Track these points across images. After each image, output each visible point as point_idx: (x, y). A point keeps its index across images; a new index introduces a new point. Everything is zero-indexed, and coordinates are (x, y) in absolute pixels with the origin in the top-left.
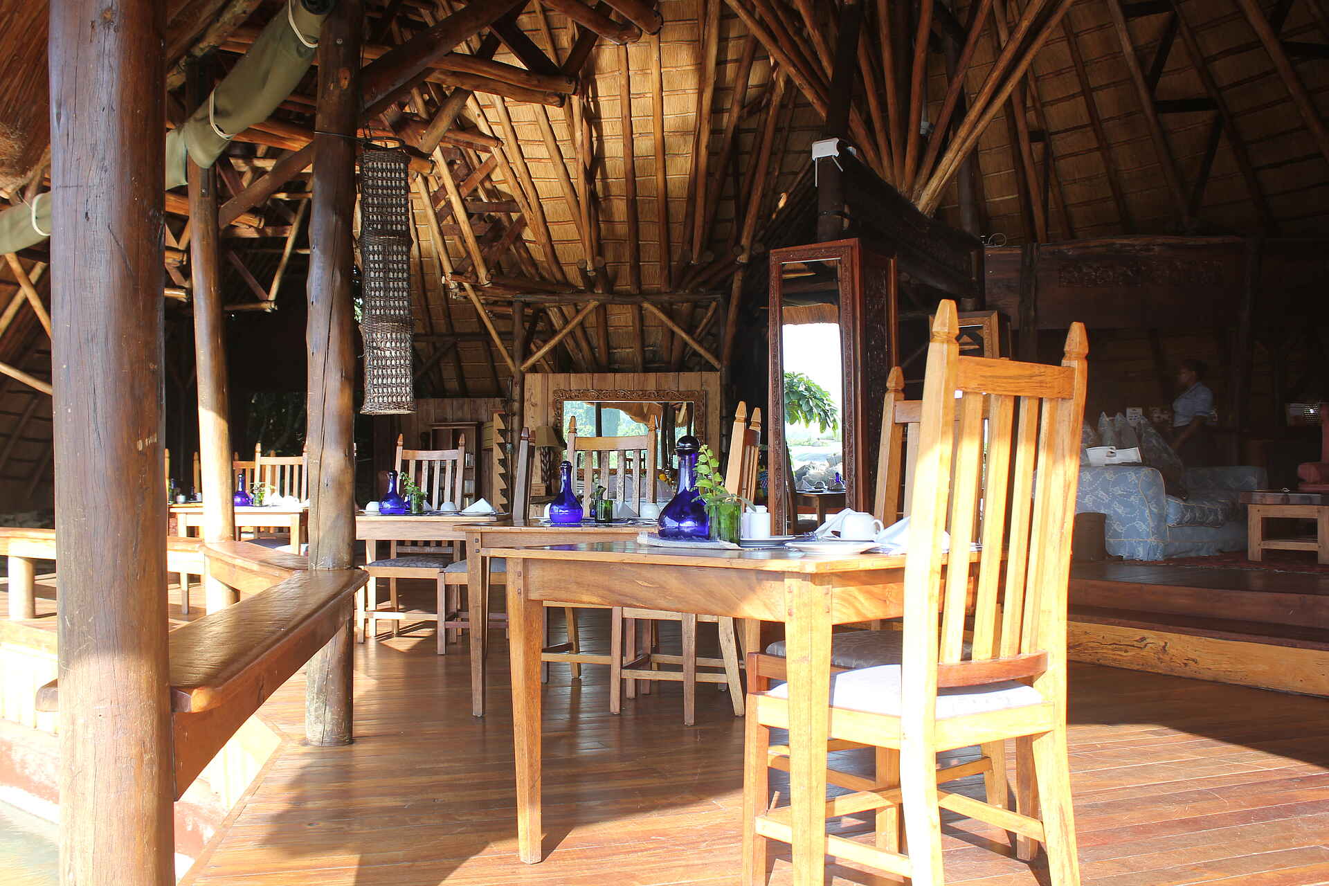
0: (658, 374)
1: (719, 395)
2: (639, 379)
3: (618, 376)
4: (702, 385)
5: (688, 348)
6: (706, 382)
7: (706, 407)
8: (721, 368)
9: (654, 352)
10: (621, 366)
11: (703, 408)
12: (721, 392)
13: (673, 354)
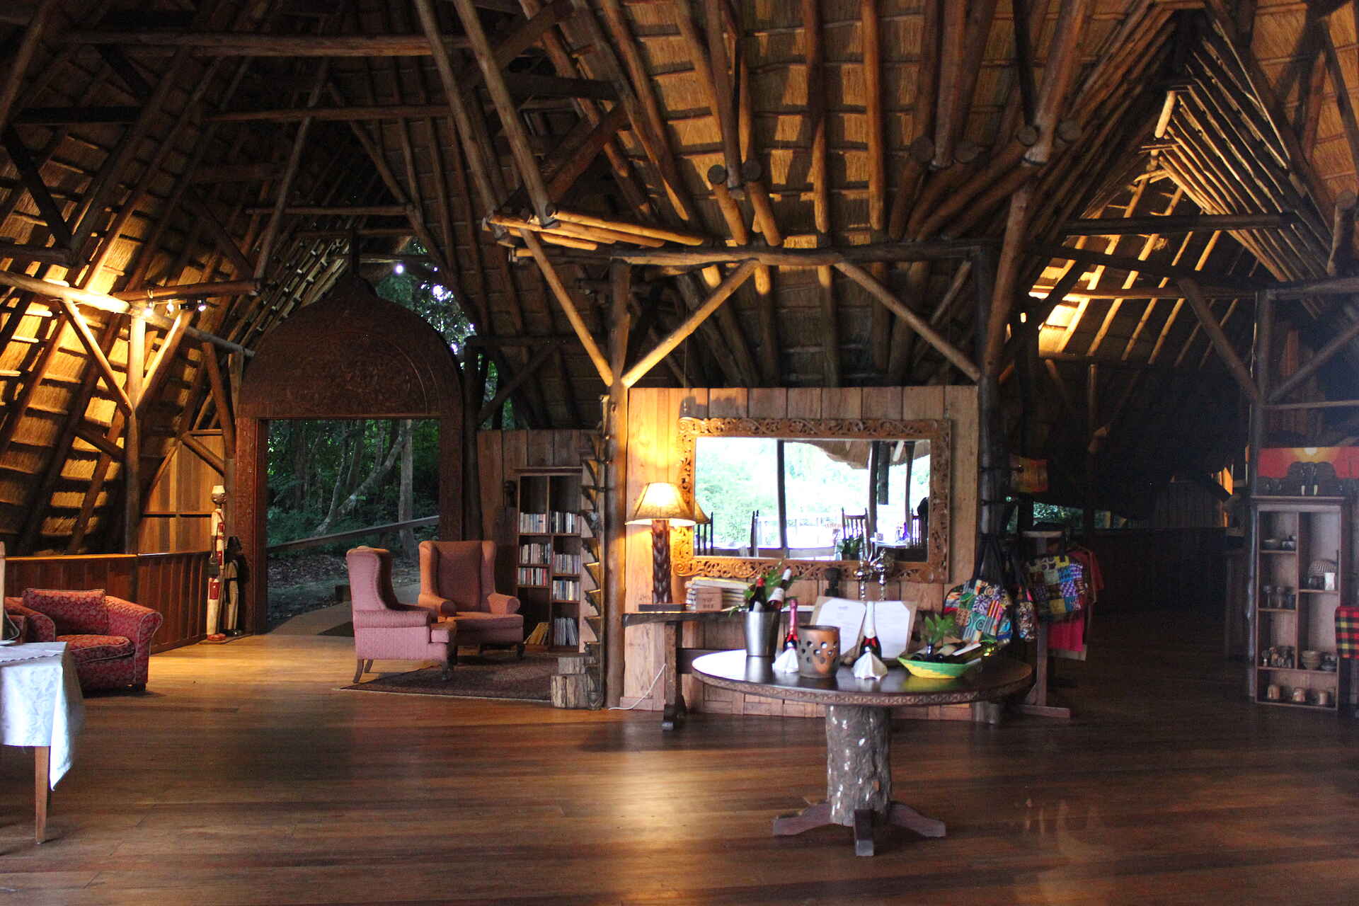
0: (866, 390)
1: (976, 427)
2: (830, 400)
3: (794, 393)
4: (945, 410)
5: (919, 345)
6: (952, 405)
7: (953, 449)
8: (980, 380)
9: (860, 353)
10: (802, 377)
11: (947, 453)
12: (980, 423)
13: (892, 356)
